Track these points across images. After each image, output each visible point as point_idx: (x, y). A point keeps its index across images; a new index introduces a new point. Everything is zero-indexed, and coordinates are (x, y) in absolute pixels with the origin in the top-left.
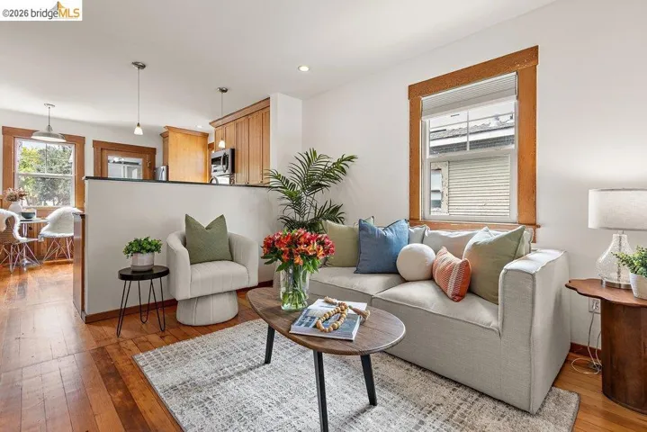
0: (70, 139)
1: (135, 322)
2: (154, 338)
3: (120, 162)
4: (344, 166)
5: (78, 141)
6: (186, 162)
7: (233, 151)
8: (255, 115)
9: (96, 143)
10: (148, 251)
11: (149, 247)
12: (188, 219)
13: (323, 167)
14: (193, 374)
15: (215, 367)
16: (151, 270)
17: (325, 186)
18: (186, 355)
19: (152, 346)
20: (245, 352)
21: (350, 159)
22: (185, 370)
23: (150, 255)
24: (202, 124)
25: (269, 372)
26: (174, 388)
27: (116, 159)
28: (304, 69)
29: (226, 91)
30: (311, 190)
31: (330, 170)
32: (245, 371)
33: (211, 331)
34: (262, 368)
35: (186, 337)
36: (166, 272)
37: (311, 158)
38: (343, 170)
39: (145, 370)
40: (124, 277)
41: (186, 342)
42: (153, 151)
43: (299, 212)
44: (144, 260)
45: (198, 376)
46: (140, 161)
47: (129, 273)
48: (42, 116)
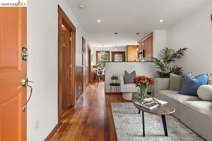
0: (106, 52)
1: (114, 96)
2: (116, 100)
3: (118, 56)
4: (182, 52)
5: (108, 52)
6: (133, 55)
7: (144, 50)
8: (149, 38)
9: (112, 52)
10: (115, 79)
11: (115, 78)
12: (125, 72)
13: (172, 54)
14: (120, 110)
15: (125, 110)
16: (116, 84)
17: (173, 60)
18: (121, 106)
19: (115, 102)
20: (135, 109)
21: (184, 49)
22: (119, 108)
23: (116, 80)
24: (136, 43)
25: (138, 116)
26: (115, 111)
27: (117, 55)
28: (161, 21)
29: (138, 33)
30: (167, 62)
31: (175, 54)
32: (132, 113)
33: (129, 102)
34: (137, 114)
35: (123, 102)
36: (119, 85)
37: (167, 51)
38: (181, 54)
39: (111, 106)
40: (110, 85)
41: (122, 103)
42: (124, 52)
43: (163, 70)
44: (114, 81)
45: (121, 111)
46: (121, 55)
47: (112, 84)
48: (101, 48)
